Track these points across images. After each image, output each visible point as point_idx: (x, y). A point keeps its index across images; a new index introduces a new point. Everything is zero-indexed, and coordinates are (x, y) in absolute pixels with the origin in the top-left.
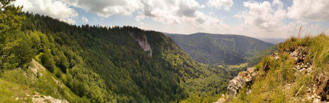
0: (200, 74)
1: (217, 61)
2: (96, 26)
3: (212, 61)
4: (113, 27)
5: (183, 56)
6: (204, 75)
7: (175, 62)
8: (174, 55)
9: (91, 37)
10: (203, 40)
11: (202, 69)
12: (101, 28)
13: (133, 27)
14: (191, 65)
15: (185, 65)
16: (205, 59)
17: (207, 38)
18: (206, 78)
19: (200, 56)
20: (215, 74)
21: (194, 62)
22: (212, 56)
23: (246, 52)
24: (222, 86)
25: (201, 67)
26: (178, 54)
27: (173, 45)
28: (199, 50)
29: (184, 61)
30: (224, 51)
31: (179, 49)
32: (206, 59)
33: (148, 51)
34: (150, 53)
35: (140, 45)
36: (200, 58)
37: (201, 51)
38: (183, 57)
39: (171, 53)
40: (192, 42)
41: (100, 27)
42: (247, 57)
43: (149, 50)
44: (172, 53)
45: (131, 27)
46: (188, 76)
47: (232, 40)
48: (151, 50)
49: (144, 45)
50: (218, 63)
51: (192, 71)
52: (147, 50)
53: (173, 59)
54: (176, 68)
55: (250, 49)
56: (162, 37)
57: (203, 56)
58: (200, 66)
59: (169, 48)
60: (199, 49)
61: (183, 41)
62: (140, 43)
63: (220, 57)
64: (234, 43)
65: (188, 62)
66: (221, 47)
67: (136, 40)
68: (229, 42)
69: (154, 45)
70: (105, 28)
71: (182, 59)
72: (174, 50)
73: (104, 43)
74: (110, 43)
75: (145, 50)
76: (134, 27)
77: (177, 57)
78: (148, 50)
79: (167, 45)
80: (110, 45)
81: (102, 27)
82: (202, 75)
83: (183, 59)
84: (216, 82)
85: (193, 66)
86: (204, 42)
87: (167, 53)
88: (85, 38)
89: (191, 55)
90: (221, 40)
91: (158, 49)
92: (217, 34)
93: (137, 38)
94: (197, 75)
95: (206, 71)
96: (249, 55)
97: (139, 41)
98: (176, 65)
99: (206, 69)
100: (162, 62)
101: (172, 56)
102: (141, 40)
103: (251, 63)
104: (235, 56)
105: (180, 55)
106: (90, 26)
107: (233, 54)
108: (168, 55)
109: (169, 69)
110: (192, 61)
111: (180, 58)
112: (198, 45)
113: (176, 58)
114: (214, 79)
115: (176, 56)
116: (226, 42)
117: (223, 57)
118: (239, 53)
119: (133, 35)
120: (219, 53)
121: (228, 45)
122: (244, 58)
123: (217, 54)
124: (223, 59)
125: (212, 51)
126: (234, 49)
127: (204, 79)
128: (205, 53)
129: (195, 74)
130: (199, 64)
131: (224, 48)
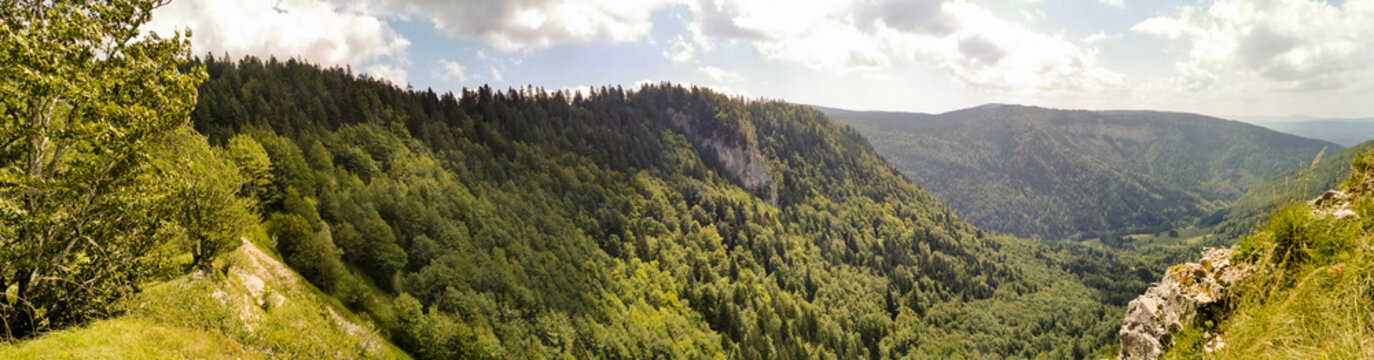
0: (995, 279)
1: (1078, 221)
2: (518, 92)
3: (1055, 226)
4: (592, 92)
5: (912, 207)
6: (1018, 284)
7: (877, 232)
8: (869, 203)
9: (503, 141)
10: (1012, 136)
11: (1005, 257)
12: (542, 100)
13: (687, 87)
14: (953, 242)
15: (921, 245)
16: (1021, 217)
17: (1031, 129)
18: (1025, 297)
19: (999, 205)
20: (1068, 279)
21: (967, 230)
22: (1055, 201)
23: (1205, 181)
24: (1104, 323)
25: (1002, 252)
26: (887, 199)
27: (865, 160)
28: (990, 178)
29: (919, 224)
30: (1107, 180)
31: (895, 178)
32: (1025, 215)
33: (757, 189)
34: (768, 197)
35: (724, 163)
36: (997, 213)
37: (1003, 184)
38: (914, 211)
39: (855, 192)
40: (956, 143)
41: (537, 96)
42: (1208, 203)
43: (764, 182)
44: (859, 193)
45: (680, 90)
46: (937, 290)
47: (1136, 134)
48: (775, 185)
49: (741, 162)
50: (1082, 229)
51: (959, 267)
52: (755, 183)
53: (866, 219)
54: (881, 254)
55: (1224, 167)
56: (817, 130)
57: (1010, 203)
58: (999, 246)
59: (847, 173)
60: (992, 174)
61: (914, 142)
62: (722, 157)
63: (1093, 205)
64: (1152, 147)
65: (938, 230)
66: (1094, 164)
67: (706, 143)
68: (1129, 143)
69: (786, 162)
70: (559, 96)
71: (908, 219)
72: (871, 182)
73: (553, 161)
74: (583, 159)
75: (745, 183)
76: (695, 89)
77: (884, 210)
78: (760, 184)
79: (839, 163)
80: (584, 168)
81: (545, 94)
82: (1010, 284)
83: (913, 218)
84: (1075, 309)
85: (961, 245)
86: (1017, 145)
87: (841, 196)
88: (477, 145)
89: (951, 200)
90: (1093, 136)
91: (801, 179)
92: (1074, 111)
93: (710, 136)
94: (983, 283)
95: (1024, 267)
96: (1218, 194)
97: (718, 146)
98: (880, 242)
99: (1029, 257)
100: (819, 233)
101: (860, 207)
102: (727, 143)
103: (1229, 225)
104: (1158, 201)
105: (897, 202)
106: (494, 91)
107: (1145, 190)
108: (844, 201)
109: (847, 259)
110: (958, 228)
111: (898, 213)
112: (987, 155)
113: (882, 213)
114: (1063, 299)
115: (878, 205)
116: (1117, 140)
117: (1104, 204)
118: (1173, 187)
119: (692, 123)
120: (1086, 191)
121: (1124, 155)
122: (1198, 206)
123: (1078, 193)
124: (1103, 214)
125: (1056, 183)
126: (1152, 172)
127: (1015, 300)
128: (1024, 192)
129: (974, 279)
130: (995, 237)
131: (1107, 165)
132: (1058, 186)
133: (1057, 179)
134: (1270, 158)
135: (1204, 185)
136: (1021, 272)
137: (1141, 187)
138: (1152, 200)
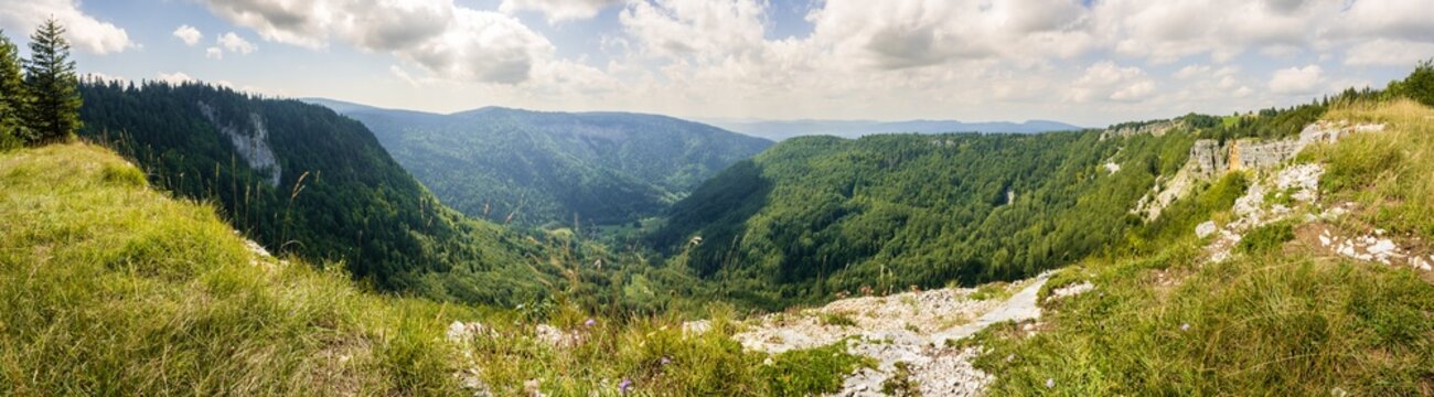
0: (456, 256)
1: (553, 211)
3: (532, 215)
4: (144, 83)
6: (475, 262)
7: (365, 211)
10: (498, 134)
11: (473, 239)
13: (215, 86)
15: (401, 224)
16: (504, 205)
17: (514, 129)
18: (477, 274)
19: (487, 194)
21: (445, 214)
22: (533, 192)
23: (670, 175)
25: (471, 234)
28: (480, 171)
29: (403, 207)
30: (580, 175)
32: (507, 204)
33: (263, 170)
34: (272, 177)
35: (237, 147)
37: (491, 175)
38: (401, 196)
42: (671, 195)
43: (267, 164)
45: (209, 88)
46: (403, 262)
47: (614, 134)
48: (278, 168)
49: (249, 147)
50: (556, 220)
51: (428, 245)
52: (260, 165)
55: (686, 163)
57: (495, 193)
58: (470, 229)
59: (348, 161)
60: (482, 167)
62: (235, 142)
63: (566, 196)
64: (624, 146)
65: (419, 213)
66: (569, 161)
67: (224, 130)
68: (603, 141)
69: (292, 149)
70: (115, 86)
71: (395, 202)
75: (253, 165)
76: (220, 88)
77: (375, 194)
78: (264, 166)
81: (102, 83)
82: (467, 262)
83: (400, 202)
85: (435, 226)
86: (503, 142)
90: (571, 136)
92: (554, 113)
93: (227, 125)
94: (444, 260)
95: (486, 249)
96: (682, 187)
97: (232, 133)
98: (366, 220)
99: (493, 240)
100: (312, 208)
101: (354, 190)
102: (240, 131)
104: (626, 194)
107: (616, 184)
109: (331, 230)
112: (478, 151)
113: (372, 196)
116: (593, 139)
117: (576, 197)
118: (641, 181)
119: (215, 114)
120: (560, 185)
121: (599, 153)
122: (662, 198)
123: (554, 186)
125: (534, 177)
126: (624, 168)
127: (468, 275)
128: (507, 183)
129: (438, 256)
130: (469, 222)
131: (582, 162)
132: (535, 180)
133: (535, 173)
135: (669, 179)
136: (481, 252)
137: (612, 182)
138: (621, 194)
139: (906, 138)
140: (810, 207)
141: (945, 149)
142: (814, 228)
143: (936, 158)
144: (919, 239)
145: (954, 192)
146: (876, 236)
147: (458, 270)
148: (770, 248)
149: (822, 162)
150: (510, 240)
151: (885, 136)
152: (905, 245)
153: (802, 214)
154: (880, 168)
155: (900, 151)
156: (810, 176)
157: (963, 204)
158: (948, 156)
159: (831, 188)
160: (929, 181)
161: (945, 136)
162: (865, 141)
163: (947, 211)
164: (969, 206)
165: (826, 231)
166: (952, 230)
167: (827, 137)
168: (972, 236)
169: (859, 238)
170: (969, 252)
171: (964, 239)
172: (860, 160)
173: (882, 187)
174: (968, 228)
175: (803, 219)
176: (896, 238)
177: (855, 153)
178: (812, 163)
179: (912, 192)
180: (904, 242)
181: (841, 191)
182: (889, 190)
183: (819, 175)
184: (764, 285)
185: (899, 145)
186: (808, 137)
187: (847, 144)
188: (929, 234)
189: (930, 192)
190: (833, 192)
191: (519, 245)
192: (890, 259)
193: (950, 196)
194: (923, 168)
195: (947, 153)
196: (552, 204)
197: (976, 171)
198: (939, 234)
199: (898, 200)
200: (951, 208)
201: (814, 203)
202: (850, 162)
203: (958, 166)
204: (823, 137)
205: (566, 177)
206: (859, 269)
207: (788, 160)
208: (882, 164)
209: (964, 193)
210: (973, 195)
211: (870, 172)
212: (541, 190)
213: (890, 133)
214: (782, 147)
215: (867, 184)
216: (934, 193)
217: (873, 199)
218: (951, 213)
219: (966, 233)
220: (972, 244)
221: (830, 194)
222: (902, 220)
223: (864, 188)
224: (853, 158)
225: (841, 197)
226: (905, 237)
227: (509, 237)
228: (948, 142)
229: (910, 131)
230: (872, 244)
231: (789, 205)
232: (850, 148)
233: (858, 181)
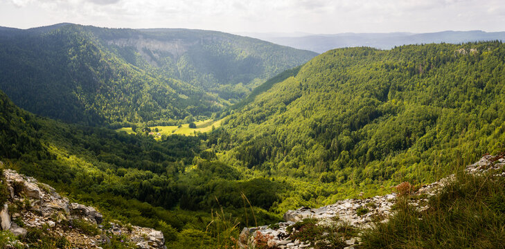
1: (117, 114)
10: (70, 46)
16: (73, 108)
17: (84, 43)
21: (18, 114)
22: (99, 97)
23: (223, 84)
25: (40, 131)
30: (142, 83)
42: (225, 101)
47: (173, 47)
50: (119, 120)
55: (238, 74)
58: (40, 127)
64: (182, 58)
66: (132, 71)
68: (164, 54)
86: (73, 54)
90: (134, 48)
96: (233, 93)
103: (232, 118)
107: (174, 92)
110: (12, 112)
116: (154, 52)
117: (138, 102)
118: (196, 89)
120: (124, 91)
121: (159, 64)
122: (216, 103)
123: (118, 93)
124: (137, 110)
125: (101, 84)
126: (180, 78)
130: (40, 121)
131: (144, 72)
133: (101, 80)
134: (272, 65)
137: (171, 89)
138: (179, 99)
139: (434, 48)
140: (348, 111)
141: (469, 57)
142: (352, 128)
143: (462, 65)
144: (448, 135)
145: (479, 94)
146: (408, 134)
147: (26, 158)
148: (312, 145)
149: (359, 71)
150: (76, 136)
151: (416, 46)
152: (436, 140)
153: (342, 116)
154: (411, 75)
155: (429, 60)
156: (348, 84)
157: (487, 104)
158: (473, 63)
159: (368, 94)
160: (456, 85)
161: (469, 45)
162: (397, 51)
163: (473, 111)
164: (492, 105)
165: (362, 131)
166: (478, 127)
167: (363, 48)
168: (497, 131)
169: (392, 136)
170: (494, 144)
171: (489, 134)
172: (393, 68)
173: (414, 92)
174: (493, 124)
175: (342, 120)
176: (427, 135)
177: (388, 62)
178: (350, 71)
179: (441, 95)
180: (435, 138)
181: (377, 96)
182: (420, 94)
183: (357, 82)
184: (306, 173)
185: (428, 54)
186: (347, 48)
187: (382, 54)
188: (457, 130)
189: (457, 94)
190: (370, 97)
191: (83, 140)
192: (422, 152)
193: (476, 97)
194: (450, 74)
195: (472, 60)
196: (116, 108)
197: (498, 75)
198: (467, 130)
199: (429, 102)
200: (477, 108)
201: (352, 107)
202: (384, 70)
203: (481, 71)
204: (359, 48)
205: (129, 85)
206: (393, 160)
207: (328, 70)
208: (413, 72)
209: (488, 95)
210: (496, 96)
211: (403, 79)
212: (107, 96)
213: (420, 44)
214: (324, 57)
215: (400, 89)
216: (461, 96)
217: (405, 103)
218: (477, 112)
219: (490, 128)
220: (496, 137)
221: (365, 99)
222: (434, 119)
223: (397, 93)
224: (387, 67)
225: (377, 101)
226: (435, 134)
227: (75, 134)
228: (472, 50)
229: (438, 41)
230: (405, 140)
231: (330, 108)
232: (384, 58)
233: (391, 87)
